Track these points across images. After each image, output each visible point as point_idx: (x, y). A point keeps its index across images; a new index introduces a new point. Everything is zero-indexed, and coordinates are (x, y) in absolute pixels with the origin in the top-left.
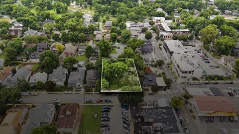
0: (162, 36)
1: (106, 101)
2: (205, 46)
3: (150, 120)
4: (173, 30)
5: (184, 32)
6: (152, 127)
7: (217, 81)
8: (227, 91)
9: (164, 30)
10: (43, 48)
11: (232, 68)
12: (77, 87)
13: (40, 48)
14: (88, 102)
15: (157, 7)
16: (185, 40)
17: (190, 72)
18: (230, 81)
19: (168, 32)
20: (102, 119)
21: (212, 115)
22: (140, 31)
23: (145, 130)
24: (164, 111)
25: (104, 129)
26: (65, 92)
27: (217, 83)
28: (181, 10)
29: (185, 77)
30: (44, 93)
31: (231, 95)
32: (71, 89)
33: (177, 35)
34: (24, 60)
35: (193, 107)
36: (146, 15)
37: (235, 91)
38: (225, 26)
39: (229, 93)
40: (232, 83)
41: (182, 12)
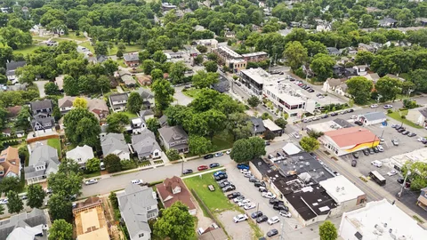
0: (231, 65)
1: (212, 166)
2: (296, 71)
3: (292, 173)
4: (245, 55)
5: (260, 56)
6: (298, 180)
7: (336, 112)
8: (352, 121)
9: (229, 57)
10: (45, 111)
11: (343, 94)
12: (154, 156)
13: (38, 111)
14: (187, 173)
15: (195, 25)
16: (264, 67)
17: (300, 106)
18: (349, 109)
19: (238, 58)
20: (224, 189)
21: (353, 151)
22: (192, 63)
23: (293, 185)
24: (301, 157)
25: (236, 200)
26: (139, 168)
27: (336, 114)
28: (233, 27)
29: (295, 115)
30: (105, 176)
31: (359, 124)
32: (145, 161)
33: (251, 61)
34: (19, 136)
35: (327, 147)
36: (186, 37)
37: (363, 118)
38: (310, 41)
39: (356, 123)
40: (352, 111)
41: (235, 29)
